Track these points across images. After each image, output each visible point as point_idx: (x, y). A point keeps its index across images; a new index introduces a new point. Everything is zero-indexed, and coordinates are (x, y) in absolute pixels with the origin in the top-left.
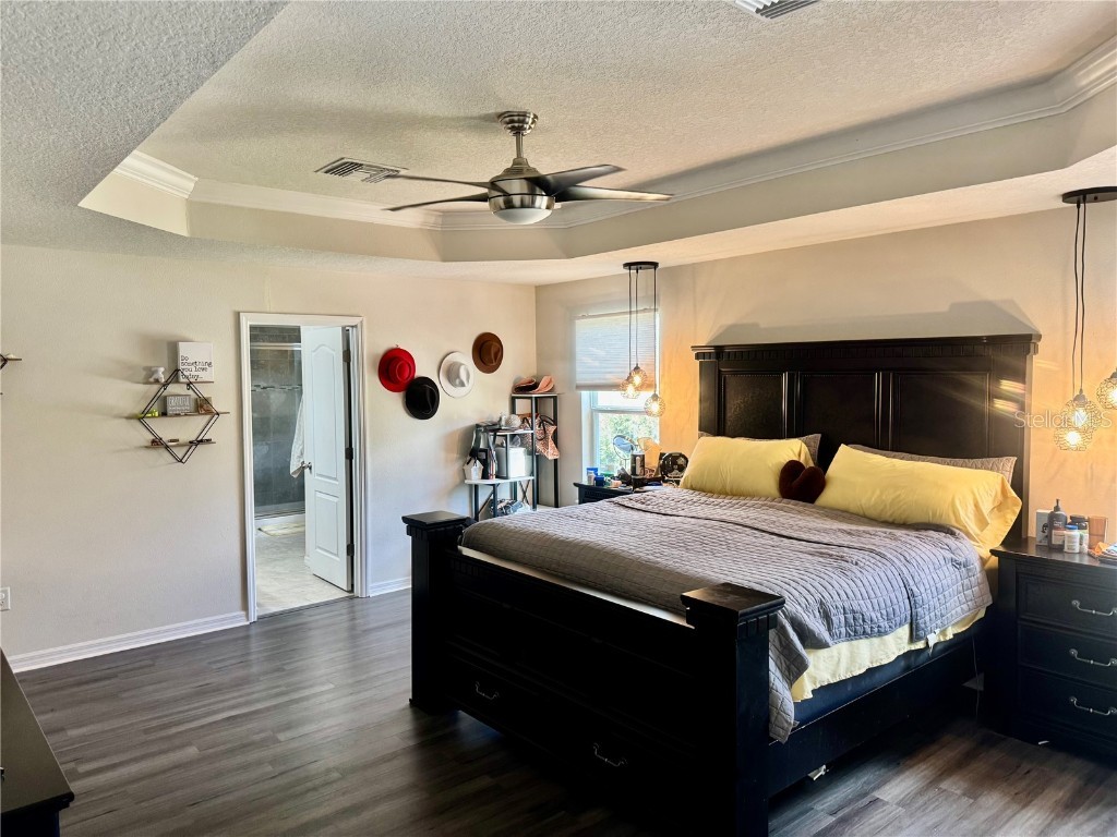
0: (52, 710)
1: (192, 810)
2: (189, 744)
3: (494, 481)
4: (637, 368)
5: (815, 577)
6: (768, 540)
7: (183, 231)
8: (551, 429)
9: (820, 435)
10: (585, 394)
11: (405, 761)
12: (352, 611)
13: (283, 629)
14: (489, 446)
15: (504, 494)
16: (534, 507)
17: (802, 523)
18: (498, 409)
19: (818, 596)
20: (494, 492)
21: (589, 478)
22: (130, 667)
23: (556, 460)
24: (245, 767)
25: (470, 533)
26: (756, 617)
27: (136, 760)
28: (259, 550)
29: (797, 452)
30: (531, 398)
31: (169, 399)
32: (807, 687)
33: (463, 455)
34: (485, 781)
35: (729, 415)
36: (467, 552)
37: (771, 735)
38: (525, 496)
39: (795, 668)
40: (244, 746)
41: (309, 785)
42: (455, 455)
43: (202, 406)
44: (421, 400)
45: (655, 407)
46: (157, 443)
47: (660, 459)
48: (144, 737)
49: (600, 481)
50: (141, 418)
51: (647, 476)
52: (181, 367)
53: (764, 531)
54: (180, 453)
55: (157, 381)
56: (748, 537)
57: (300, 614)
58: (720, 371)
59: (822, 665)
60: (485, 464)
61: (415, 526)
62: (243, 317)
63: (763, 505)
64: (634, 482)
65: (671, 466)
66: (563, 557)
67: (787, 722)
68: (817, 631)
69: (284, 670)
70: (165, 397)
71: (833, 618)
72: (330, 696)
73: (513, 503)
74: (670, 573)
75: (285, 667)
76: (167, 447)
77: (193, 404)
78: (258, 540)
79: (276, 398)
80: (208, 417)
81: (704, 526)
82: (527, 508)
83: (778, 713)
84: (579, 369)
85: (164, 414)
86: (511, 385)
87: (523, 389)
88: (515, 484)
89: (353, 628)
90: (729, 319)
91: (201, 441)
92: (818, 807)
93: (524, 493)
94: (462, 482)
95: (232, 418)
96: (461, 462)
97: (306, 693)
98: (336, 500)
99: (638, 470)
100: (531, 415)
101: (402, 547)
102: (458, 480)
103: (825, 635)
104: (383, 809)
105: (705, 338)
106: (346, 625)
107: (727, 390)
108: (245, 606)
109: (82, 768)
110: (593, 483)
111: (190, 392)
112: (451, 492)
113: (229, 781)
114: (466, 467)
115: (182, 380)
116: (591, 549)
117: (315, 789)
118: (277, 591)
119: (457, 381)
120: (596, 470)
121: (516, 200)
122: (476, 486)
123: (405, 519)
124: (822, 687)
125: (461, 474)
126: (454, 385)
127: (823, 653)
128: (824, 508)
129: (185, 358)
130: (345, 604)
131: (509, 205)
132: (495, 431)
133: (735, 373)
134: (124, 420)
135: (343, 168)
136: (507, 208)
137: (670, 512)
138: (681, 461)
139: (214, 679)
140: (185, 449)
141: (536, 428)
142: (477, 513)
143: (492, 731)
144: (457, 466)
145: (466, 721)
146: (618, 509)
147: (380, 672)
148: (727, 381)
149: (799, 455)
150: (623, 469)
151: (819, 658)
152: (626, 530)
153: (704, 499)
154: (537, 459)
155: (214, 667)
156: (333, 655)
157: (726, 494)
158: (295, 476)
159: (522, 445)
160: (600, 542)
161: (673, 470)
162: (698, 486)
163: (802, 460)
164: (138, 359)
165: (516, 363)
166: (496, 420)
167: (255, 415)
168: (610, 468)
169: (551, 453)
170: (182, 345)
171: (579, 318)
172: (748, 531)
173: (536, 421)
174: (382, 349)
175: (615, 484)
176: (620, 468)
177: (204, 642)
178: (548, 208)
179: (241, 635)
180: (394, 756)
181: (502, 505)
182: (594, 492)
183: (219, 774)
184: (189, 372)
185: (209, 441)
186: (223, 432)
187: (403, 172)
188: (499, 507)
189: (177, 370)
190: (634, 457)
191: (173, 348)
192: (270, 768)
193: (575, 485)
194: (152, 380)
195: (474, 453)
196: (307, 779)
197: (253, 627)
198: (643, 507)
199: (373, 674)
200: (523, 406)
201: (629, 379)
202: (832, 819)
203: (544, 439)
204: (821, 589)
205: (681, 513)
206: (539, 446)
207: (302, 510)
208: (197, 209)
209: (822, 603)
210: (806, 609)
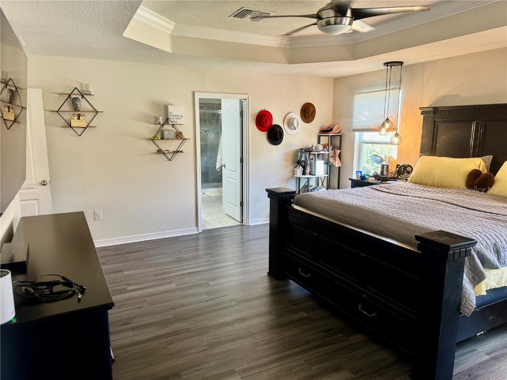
0: (118, 263)
1: (172, 312)
2: (172, 282)
3: (308, 176)
4: (387, 119)
5: (491, 231)
6: (460, 210)
7: (168, 49)
8: (338, 152)
9: (491, 157)
10: (357, 134)
11: (265, 300)
12: (242, 231)
13: (212, 236)
14: (306, 159)
15: (313, 183)
16: (327, 189)
17: (480, 203)
18: (312, 141)
19: (493, 241)
20: (308, 182)
21: (357, 176)
22: (149, 247)
23: (339, 167)
24: (195, 295)
25: (298, 199)
26: (459, 249)
27: (150, 287)
28: (204, 201)
29: (478, 166)
30: (329, 136)
31: (164, 132)
32: (483, 289)
33: (293, 162)
34: (303, 315)
35: (438, 145)
36: (296, 207)
37: (461, 311)
38: (323, 184)
39: (477, 278)
40: (195, 286)
41: (223, 306)
42: (290, 163)
43: (179, 135)
44: (275, 136)
45: (396, 140)
46: (160, 151)
47: (397, 167)
48: (154, 278)
49: (363, 178)
50: (153, 140)
51: (389, 176)
52: (169, 117)
53: (458, 206)
54: (170, 156)
55: (159, 123)
56: (450, 208)
57: (220, 231)
58: (435, 121)
59: (492, 278)
60: (304, 168)
61: (271, 194)
62: (196, 94)
63: (456, 192)
64: (382, 178)
65: (403, 171)
66: (346, 212)
67: (471, 306)
68: (492, 260)
69: (212, 254)
70: (163, 131)
71: (501, 253)
72: (232, 267)
73: (316, 187)
74: (406, 224)
75: (213, 253)
76: (164, 153)
77: (175, 135)
78: (203, 198)
79: (211, 136)
80: (181, 140)
81: (424, 201)
82: (324, 189)
83: (466, 301)
84: (355, 121)
85: (163, 138)
86: (319, 129)
87: (325, 131)
88: (318, 178)
89: (242, 238)
90: (442, 93)
91: (178, 151)
92: (480, 349)
93: (323, 183)
94: (293, 176)
95: (191, 142)
96: (292, 167)
97: (223, 264)
98: (235, 181)
99: (385, 173)
100: (328, 145)
101: (265, 203)
102: (291, 175)
103: (496, 262)
104: (255, 321)
105: (427, 103)
106: (240, 237)
107: (438, 131)
108: (197, 225)
109: (129, 288)
110: (359, 178)
111: (174, 129)
112: (288, 180)
113: (187, 300)
114: (295, 169)
115: (170, 123)
116: (361, 209)
117: (225, 308)
118: (211, 220)
119: (292, 127)
120: (361, 172)
121: (332, 20)
122: (299, 178)
123: (267, 190)
124: (490, 289)
125: (293, 172)
126: (291, 129)
127: (494, 271)
128: (492, 195)
129: (171, 113)
130: (239, 228)
131: (328, 23)
132: (310, 152)
133: (444, 122)
134: (146, 141)
135: (242, 14)
136: (327, 25)
137: (403, 194)
138: (409, 169)
139: (184, 256)
140: (172, 154)
141: (330, 151)
142: (299, 191)
143: (306, 291)
144: (290, 168)
145: (293, 285)
146: (374, 191)
147: (254, 259)
148: (439, 126)
149: (479, 167)
150: (376, 172)
151: (491, 274)
152: (381, 201)
153: (422, 188)
154: (329, 166)
155: (184, 250)
156: (233, 250)
157: (434, 186)
158: (218, 170)
159: (323, 159)
160: (366, 206)
161: (404, 173)
162: (418, 182)
163: (481, 169)
164: (152, 113)
165: (322, 118)
166: (310, 146)
167: (202, 143)
168: (369, 171)
169: (337, 164)
170: (170, 107)
171: (357, 94)
172: (449, 205)
173: (331, 148)
174: (257, 111)
175: (372, 180)
176: (374, 172)
177: (180, 239)
178: (349, 24)
179: (196, 237)
180: (259, 298)
181: (312, 188)
182: (360, 182)
183: (184, 297)
184: (172, 119)
185: (182, 151)
186: (187, 147)
187: (272, 14)
188: (310, 188)
189: (168, 119)
190: (383, 166)
191: (166, 108)
192: (205, 297)
193: (350, 179)
194: (157, 122)
195: (299, 163)
196: (222, 303)
197: (200, 234)
198: (388, 191)
199: (251, 259)
200: (324, 140)
201: (383, 125)
202: (488, 357)
203: (334, 157)
204: (495, 237)
205: (409, 194)
206: (331, 160)
207: (221, 186)
208: (176, 39)
209: (495, 245)
210: (486, 248)
